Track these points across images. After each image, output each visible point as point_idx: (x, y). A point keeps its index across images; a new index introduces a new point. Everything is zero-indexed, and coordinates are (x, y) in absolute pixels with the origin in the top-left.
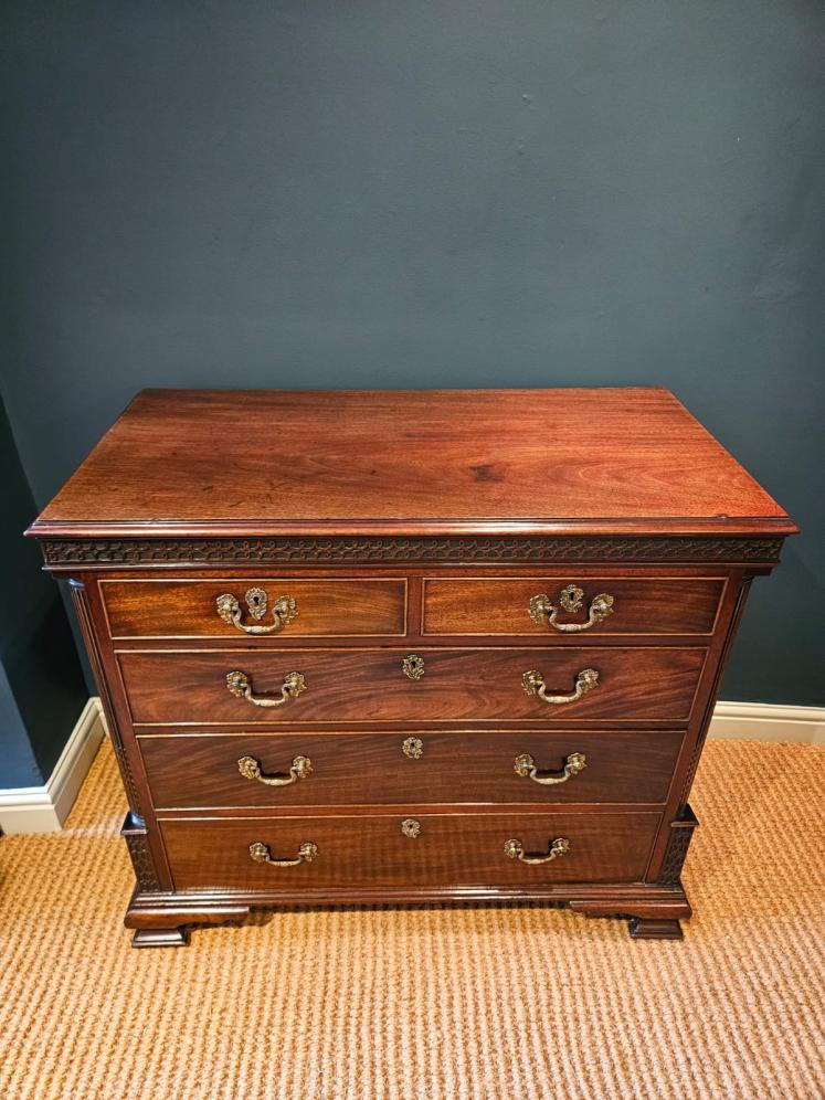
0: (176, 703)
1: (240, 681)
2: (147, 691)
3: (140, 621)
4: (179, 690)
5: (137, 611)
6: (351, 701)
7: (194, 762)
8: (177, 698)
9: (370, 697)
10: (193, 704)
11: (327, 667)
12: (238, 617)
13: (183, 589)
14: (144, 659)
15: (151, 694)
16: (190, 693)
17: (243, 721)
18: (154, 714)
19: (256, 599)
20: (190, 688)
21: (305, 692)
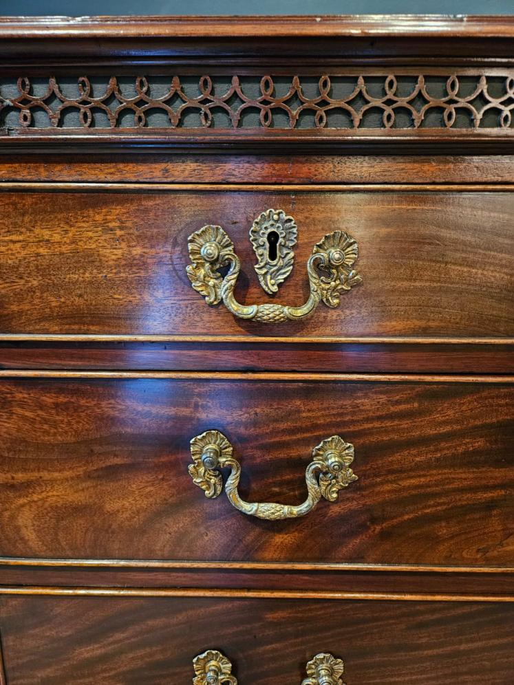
0: (77, 510)
1: (219, 453)
2: (20, 477)
3: (19, 297)
4: (88, 476)
5: (14, 268)
6: (446, 517)
7: (103, 659)
8: (80, 498)
9: (490, 506)
10: (114, 513)
11: (405, 424)
12: (231, 279)
13: (118, 210)
14: (20, 395)
15: (28, 485)
16: (111, 486)
17: (212, 560)
18: (30, 535)
19: (273, 237)
20: (111, 473)
21: (353, 487)
